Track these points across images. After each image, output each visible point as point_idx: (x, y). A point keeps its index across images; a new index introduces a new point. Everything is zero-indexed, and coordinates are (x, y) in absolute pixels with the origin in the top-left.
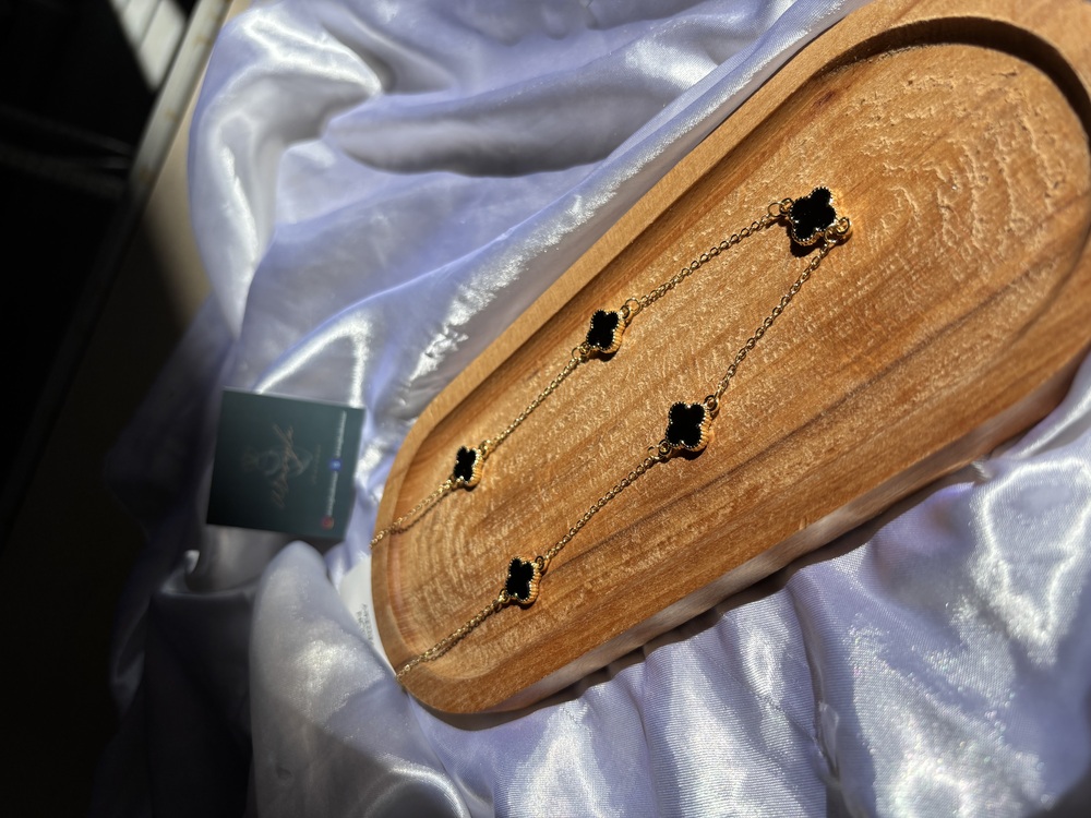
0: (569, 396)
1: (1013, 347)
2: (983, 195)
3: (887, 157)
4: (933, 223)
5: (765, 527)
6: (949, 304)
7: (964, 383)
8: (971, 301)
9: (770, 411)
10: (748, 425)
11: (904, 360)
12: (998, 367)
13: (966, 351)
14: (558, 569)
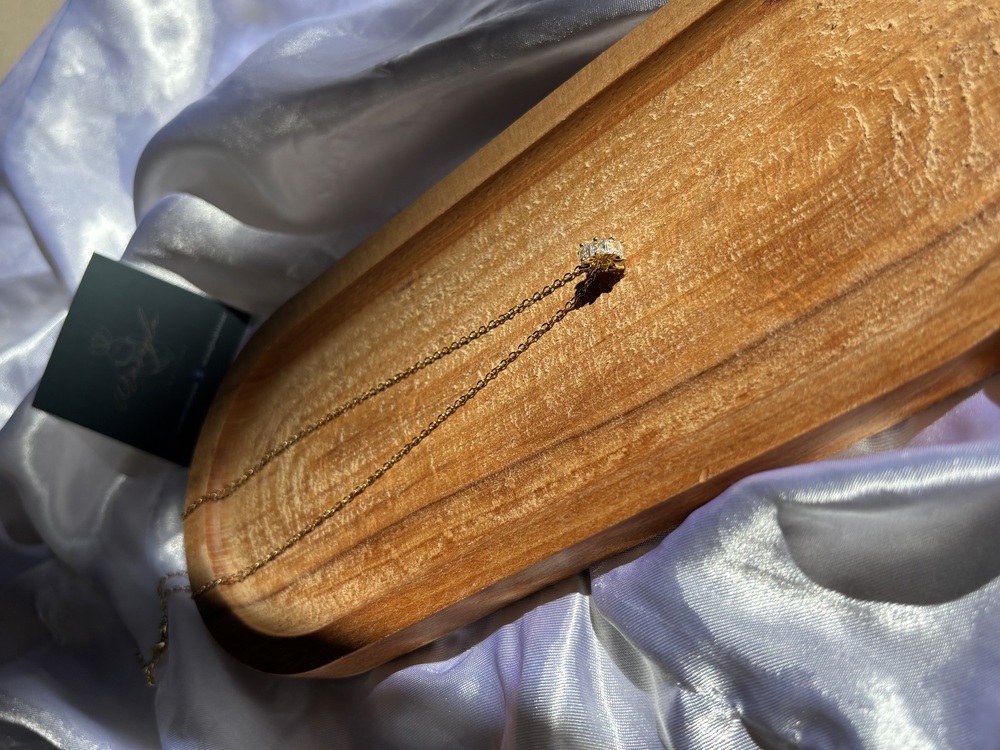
0: (447, 314)
1: (959, 294)
2: (942, 123)
3: (840, 70)
4: (884, 149)
5: (661, 477)
6: (893, 240)
7: (901, 329)
8: (917, 239)
9: (678, 347)
10: (652, 362)
11: (837, 300)
12: (940, 315)
13: (906, 295)
14: (415, 513)
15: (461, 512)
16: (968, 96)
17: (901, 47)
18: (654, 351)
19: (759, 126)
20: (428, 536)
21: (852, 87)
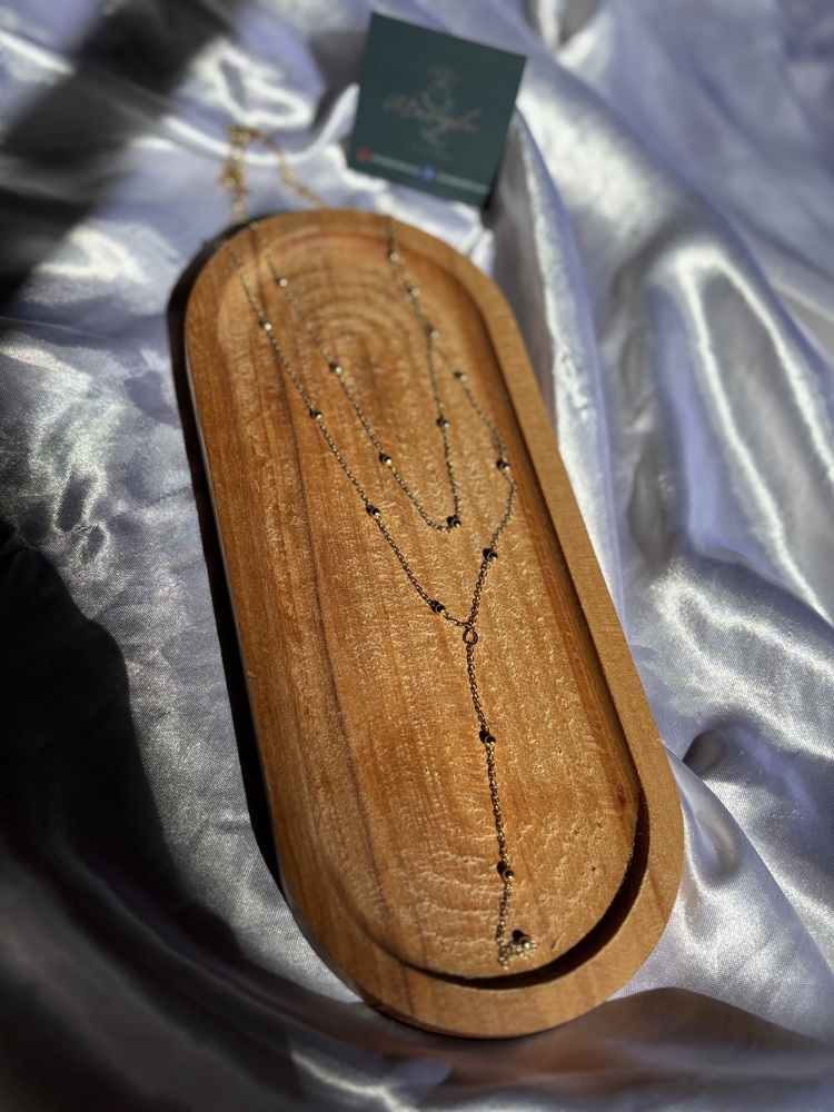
1: (327, 873)
2: (463, 892)
3: (537, 830)
4: (459, 848)
5: (260, 643)
6: (387, 839)
7: (314, 830)
8: (381, 855)
9: (360, 670)
10: (356, 648)
11: (356, 791)
12: (314, 859)
13: (343, 839)
14: (294, 435)
15: (284, 476)
16: (477, 913)
17: (536, 877)
18: (364, 651)
19: (516, 760)
20: (273, 445)
21: (519, 836)
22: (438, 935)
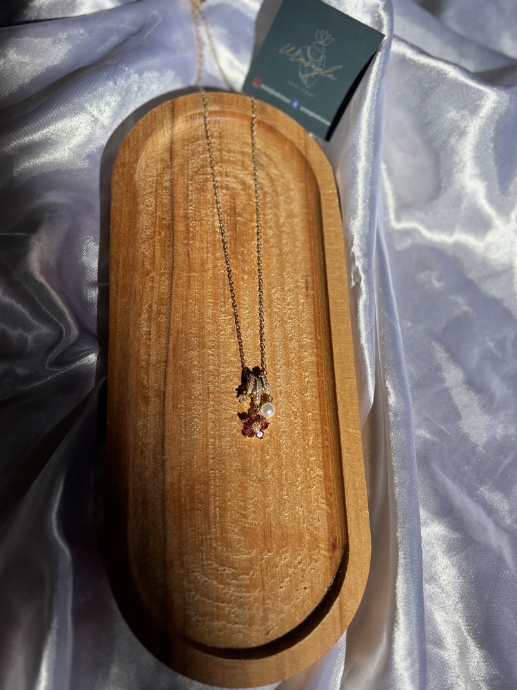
3: (275, 557)
9: (183, 430)
10: (183, 414)
14: (173, 257)
16: (223, 605)
17: (267, 588)
18: (188, 417)
19: (272, 508)
20: (157, 261)
21: (262, 559)
22: (196, 615)
